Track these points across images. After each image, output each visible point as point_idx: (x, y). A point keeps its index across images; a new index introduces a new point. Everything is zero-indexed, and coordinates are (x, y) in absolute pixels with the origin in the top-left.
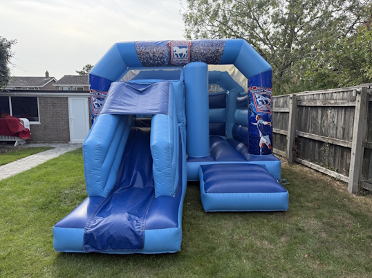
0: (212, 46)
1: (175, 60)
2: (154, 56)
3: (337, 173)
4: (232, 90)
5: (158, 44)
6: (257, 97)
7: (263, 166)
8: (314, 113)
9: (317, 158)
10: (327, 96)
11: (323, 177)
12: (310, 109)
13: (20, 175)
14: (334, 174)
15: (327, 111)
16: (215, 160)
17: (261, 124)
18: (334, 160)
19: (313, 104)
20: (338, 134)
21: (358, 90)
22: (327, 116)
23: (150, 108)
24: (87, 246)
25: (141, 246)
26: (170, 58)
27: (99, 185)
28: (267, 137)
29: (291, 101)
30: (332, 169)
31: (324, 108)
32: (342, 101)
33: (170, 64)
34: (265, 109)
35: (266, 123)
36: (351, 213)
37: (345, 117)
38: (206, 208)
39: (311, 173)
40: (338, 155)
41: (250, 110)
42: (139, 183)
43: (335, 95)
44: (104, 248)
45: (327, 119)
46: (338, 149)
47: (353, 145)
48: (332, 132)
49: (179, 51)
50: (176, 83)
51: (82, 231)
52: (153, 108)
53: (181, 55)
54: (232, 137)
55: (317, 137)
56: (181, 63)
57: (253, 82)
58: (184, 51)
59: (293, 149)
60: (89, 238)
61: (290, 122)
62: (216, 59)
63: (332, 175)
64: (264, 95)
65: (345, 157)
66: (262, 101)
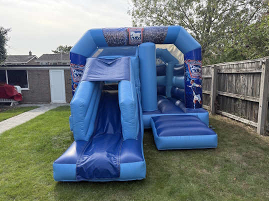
0: (159, 31)
1: (132, 41)
2: (117, 38)
3: (248, 121)
4: (170, 62)
5: (119, 30)
6: (191, 67)
7: (197, 117)
8: (230, 78)
9: (233, 110)
10: (239, 65)
11: (238, 124)
12: (227, 75)
13: (19, 127)
14: (246, 121)
15: (240, 76)
16: (162, 113)
17: (194, 86)
18: (246, 111)
19: (229, 72)
20: (249, 93)
21: (263, 61)
22: (240, 80)
23: (117, 76)
24: (79, 176)
25: (118, 175)
26: (129, 40)
27: (82, 132)
28: (199, 95)
29: (213, 70)
30: (244, 118)
31: (237, 74)
32: (251, 69)
33: (128, 45)
34: (197, 76)
35: (197, 86)
36: (262, 148)
37: (253, 81)
38: (159, 147)
39: (229, 121)
40: (248, 107)
41: (186, 76)
42: (111, 130)
43: (245, 65)
44: (91, 178)
45: (240, 82)
46: (248, 103)
47: (260, 100)
48: (243, 92)
49: (135, 35)
50: (133, 58)
51: (74, 166)
52: (119, 76)
53: (136, 37)
54: (171, 96)
55: (233, 95)
56: (136, 43)
57: (188, 56)
58: (138, 35)
59: (215, 104)
60: (80, 171)
61: (212, 85)
62: (162, 40)
63: (245, 122)
64: (196, 66)
65: (254, 109)
66: (194, 70)
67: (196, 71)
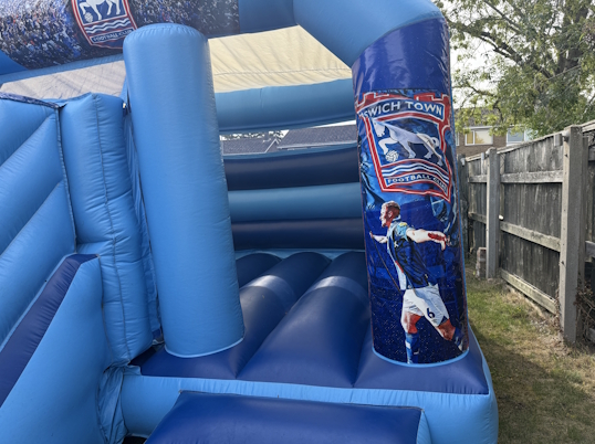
1: (91, 30)
2: (27, 25)
6: (380, 132)
17: (400, 240)
26: (76, 28)
29: (566, 148)
33: (88, 50)
34: (415, 179)
35: (419, 236)
41: (364, 187)
53: (103, 8)
56: (110, 38)
59: (579, 300)
61: (564, 215)
64: (408, 125)
66: (396, 147)
67: (403, 154)
